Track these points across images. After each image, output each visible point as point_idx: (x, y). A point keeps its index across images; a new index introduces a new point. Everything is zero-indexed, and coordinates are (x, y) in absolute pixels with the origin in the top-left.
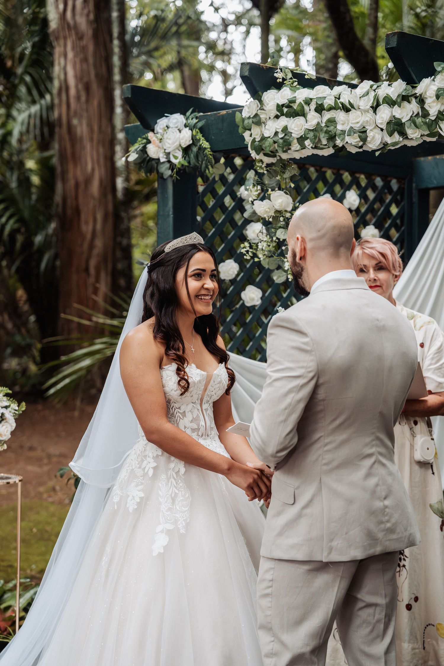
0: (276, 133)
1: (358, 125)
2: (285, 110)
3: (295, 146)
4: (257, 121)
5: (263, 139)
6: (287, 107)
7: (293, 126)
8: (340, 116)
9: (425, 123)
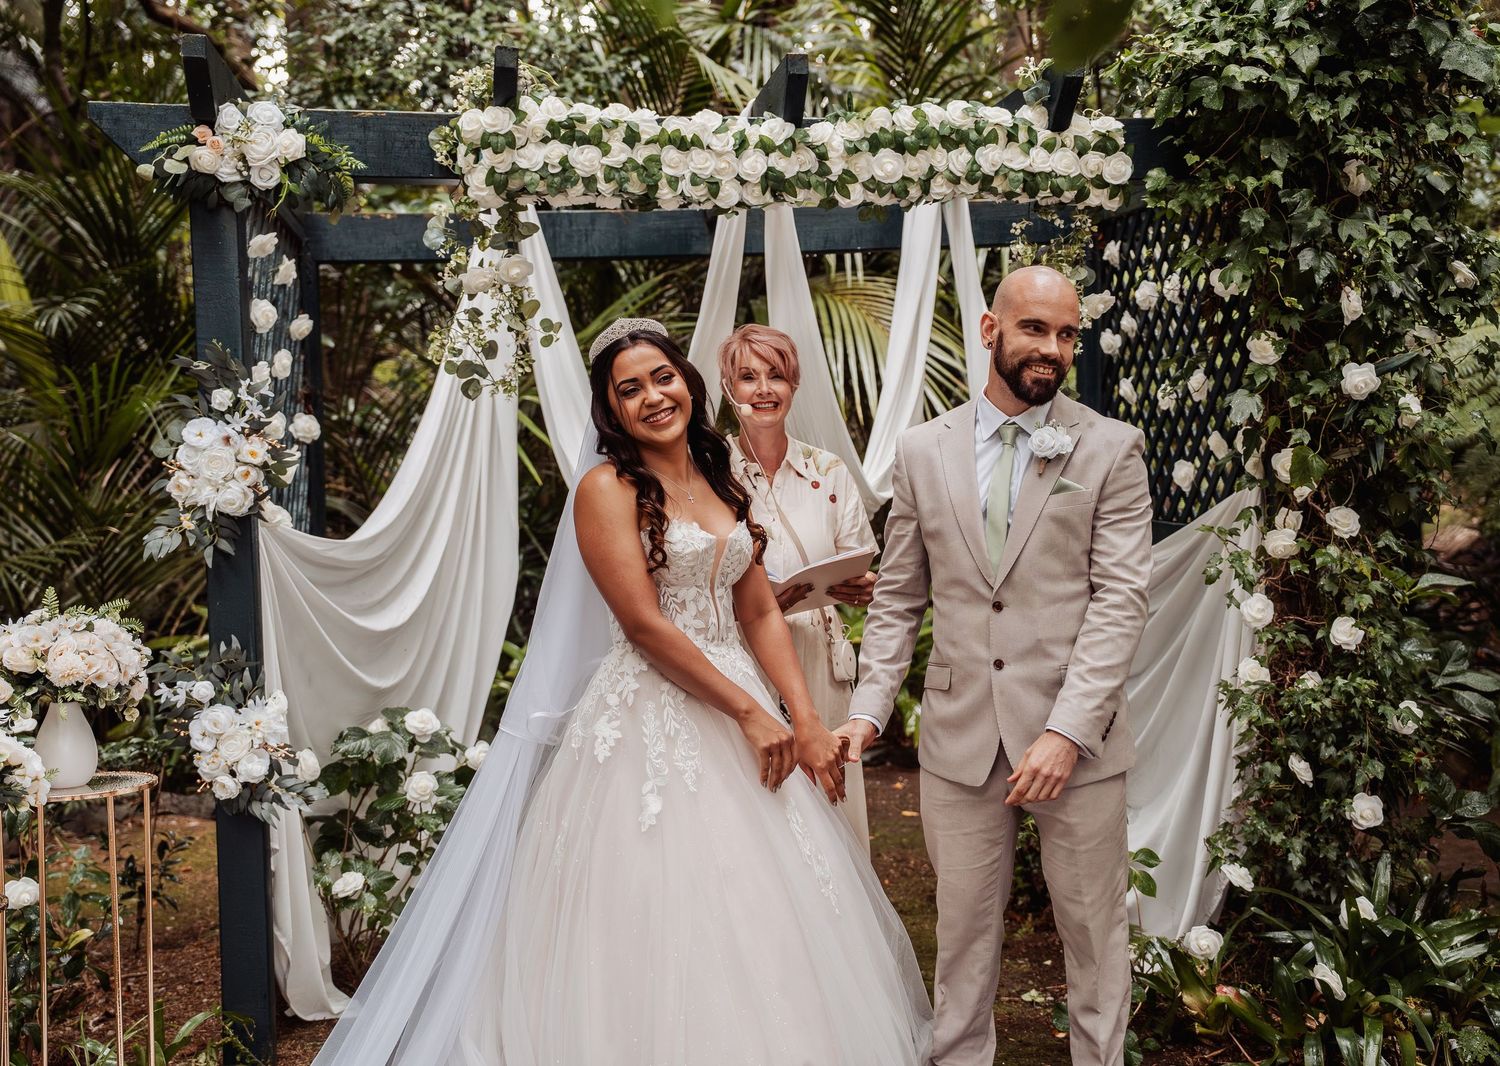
0: (546, 165)
1: (708, 173)
2: (563, 132)
3: (580, 187)
4: (511, 142)
5: (515, 169)
6: (565, 127)
7: (581, 158)
8: (670, 154)
9: (822, 184)
